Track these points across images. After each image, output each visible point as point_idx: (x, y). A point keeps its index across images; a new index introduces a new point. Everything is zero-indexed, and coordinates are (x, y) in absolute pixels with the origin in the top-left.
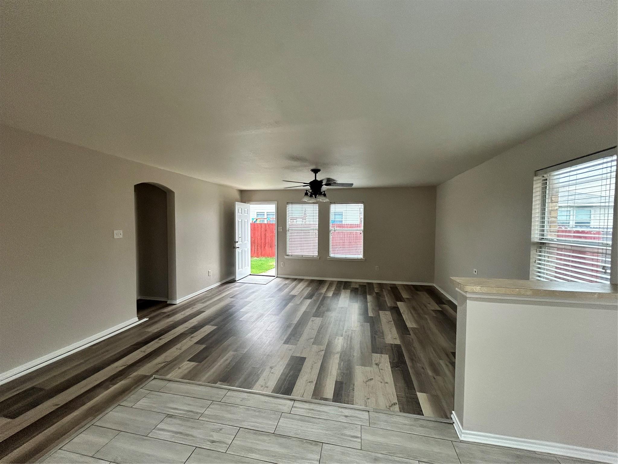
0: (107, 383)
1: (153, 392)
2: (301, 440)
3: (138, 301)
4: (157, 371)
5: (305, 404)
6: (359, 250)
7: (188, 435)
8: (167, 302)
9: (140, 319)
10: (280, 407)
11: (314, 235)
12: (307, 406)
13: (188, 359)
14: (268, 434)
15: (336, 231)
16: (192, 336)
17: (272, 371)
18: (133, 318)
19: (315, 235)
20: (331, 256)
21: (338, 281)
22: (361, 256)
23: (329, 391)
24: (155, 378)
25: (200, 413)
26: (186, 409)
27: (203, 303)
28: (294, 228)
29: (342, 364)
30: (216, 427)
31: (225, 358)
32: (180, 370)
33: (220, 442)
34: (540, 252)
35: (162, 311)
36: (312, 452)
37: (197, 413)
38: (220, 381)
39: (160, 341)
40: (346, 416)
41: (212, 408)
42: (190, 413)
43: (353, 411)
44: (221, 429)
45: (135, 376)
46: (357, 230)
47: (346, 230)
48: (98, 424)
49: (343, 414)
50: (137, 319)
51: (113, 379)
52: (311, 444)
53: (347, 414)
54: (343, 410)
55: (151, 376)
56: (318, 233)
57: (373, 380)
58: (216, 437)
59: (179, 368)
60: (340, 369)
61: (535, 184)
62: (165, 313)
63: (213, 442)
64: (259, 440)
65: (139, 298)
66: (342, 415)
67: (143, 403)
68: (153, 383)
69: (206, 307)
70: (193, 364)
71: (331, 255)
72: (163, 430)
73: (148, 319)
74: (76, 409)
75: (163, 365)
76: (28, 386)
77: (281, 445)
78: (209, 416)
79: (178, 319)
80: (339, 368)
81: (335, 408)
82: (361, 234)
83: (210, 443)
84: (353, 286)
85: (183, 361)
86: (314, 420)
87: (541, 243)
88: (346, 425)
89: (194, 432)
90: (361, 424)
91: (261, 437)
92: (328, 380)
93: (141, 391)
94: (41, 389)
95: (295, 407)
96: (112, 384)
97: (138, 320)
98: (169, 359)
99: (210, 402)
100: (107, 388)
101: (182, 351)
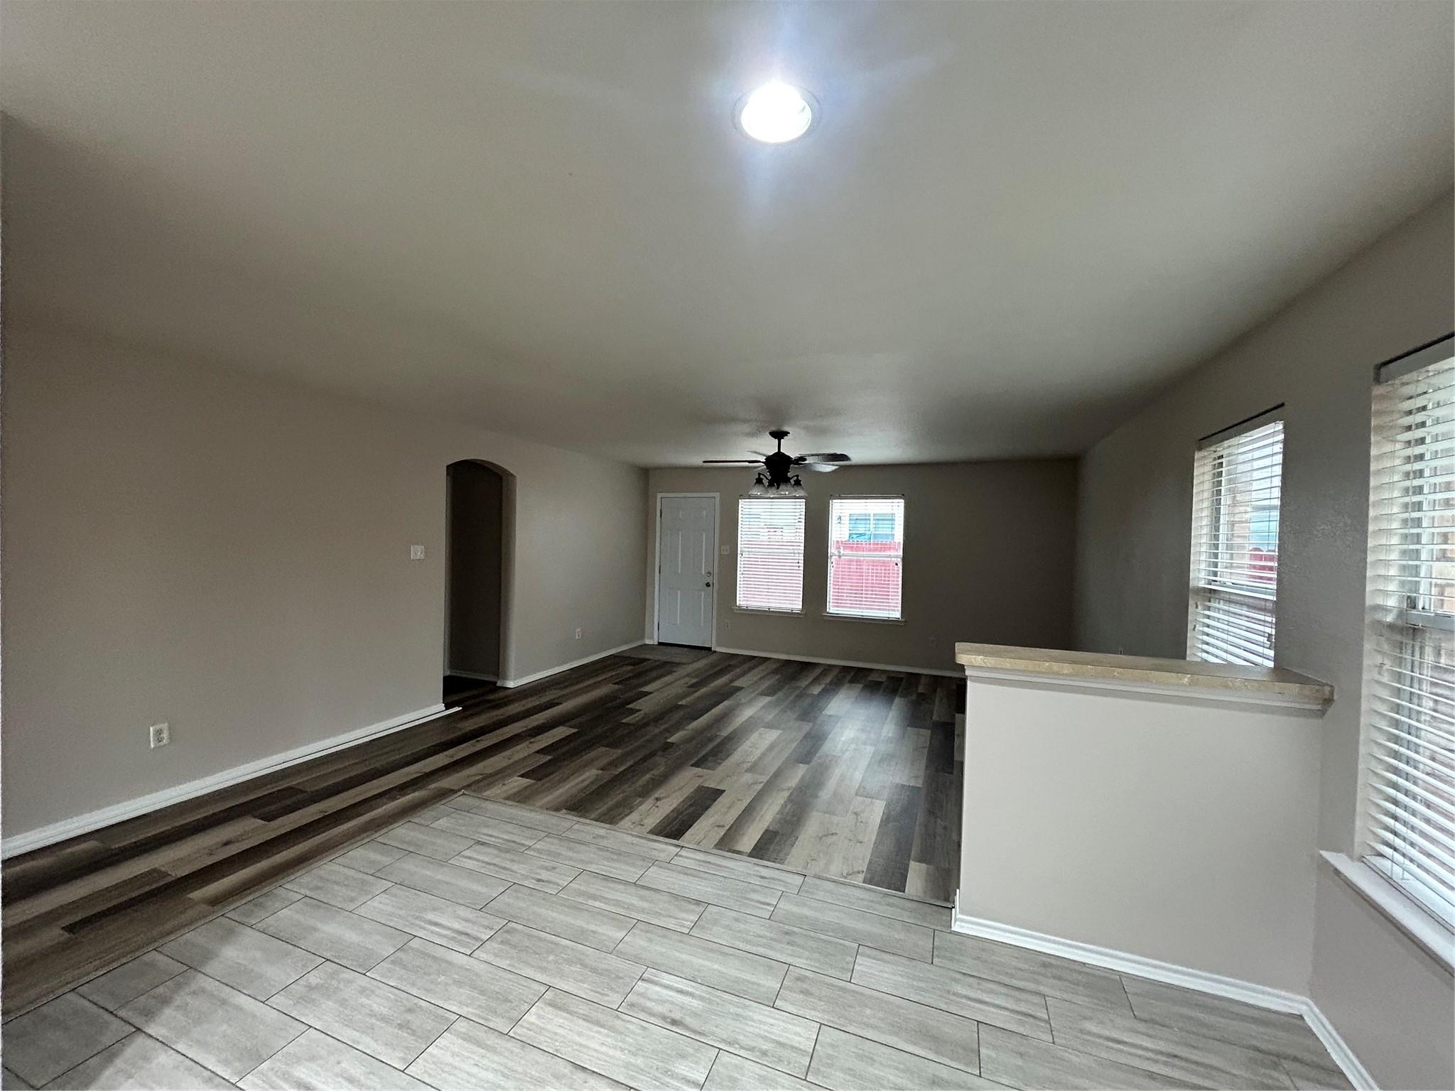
0: (394, 792)
1: (459, 812)
2: (675, 896)
3: (445, 679)
4: (469, 786)
5: (698, 853)
6: (892, 599)
7: (505, 868)
8: (496, 683)
9: (448, 707)
10: (655, 853)
11: (795, 565)
12: (700, 856)
13: (519, 774)
14: (627, 883)
15: (843, 557)
16: (532, 740)
17: (656, 805)
18: (436, 703)
19: (798, 565)
20: (831, 612)
21: (844, 667)
22: (896, 614)
23: (749, 840)
24: (464, 794)
25: (526, 846)
26: (506, 837)
27: (561, 689)
28: (754, 550)
29: (788, 807)
30: (548, 864)
31: (581, 778)
32: (505, 788)
33: (549, 882)
34: (1209, 608)
35: (486, 698)
36: (687, 911)
37: (523, 845)
38: (566, 809)
39: (478, 744)
40: (762, 877)
41: (546, 842)
42: (511, 844)
43: (777, 872)
44: (554, 868)
45: (435, 788)
46: (890, 556)
47: (864, 557)
48: (379, 839)
49: (759, 874)
50: (442, 707)
51: (403, 788)
52: (690, 902)
53: (763, 874)
54: (760, 869)
55: (459, 790)
56: (802, 562)
57: (837, 836)
58: (544, 875)
59: (504, 784)
60: (782, 814)
61: (1198, 467)
62: (489, 701)
63: (539, 880)
64: (609, 888)
65: (448, 673)
66: (756, 876)
67: (443, 823)
68: (460, 800)
69: (564, 695)
70: (526, 781)
71: (831, 609)
72: (470, 858)
73: (461, 708)
74: (349, 819)
75: (478, 778)
76: (284, 785)
77: (642, 898)
78: (538, 851)
79: (511, 713)
80: (780, 812)
81: (750, 865)
82: (897, 564)
83: (535, 882)
84: (873, 677)
85: (510, 776)
86: (706, 875)
87: (1211, 591)
88: (759, 888)
89: (515, 867)
90: (783, 890)
91: (612, 885)
92: (752, 828)
93: (440, 807)
94: (302, 792)
95: (680, 856)
96: (400, 795)
97: (444, 709)
98: (489, 771)
99: (543, 834)
100: (394, 799)
101: (511, 761)
